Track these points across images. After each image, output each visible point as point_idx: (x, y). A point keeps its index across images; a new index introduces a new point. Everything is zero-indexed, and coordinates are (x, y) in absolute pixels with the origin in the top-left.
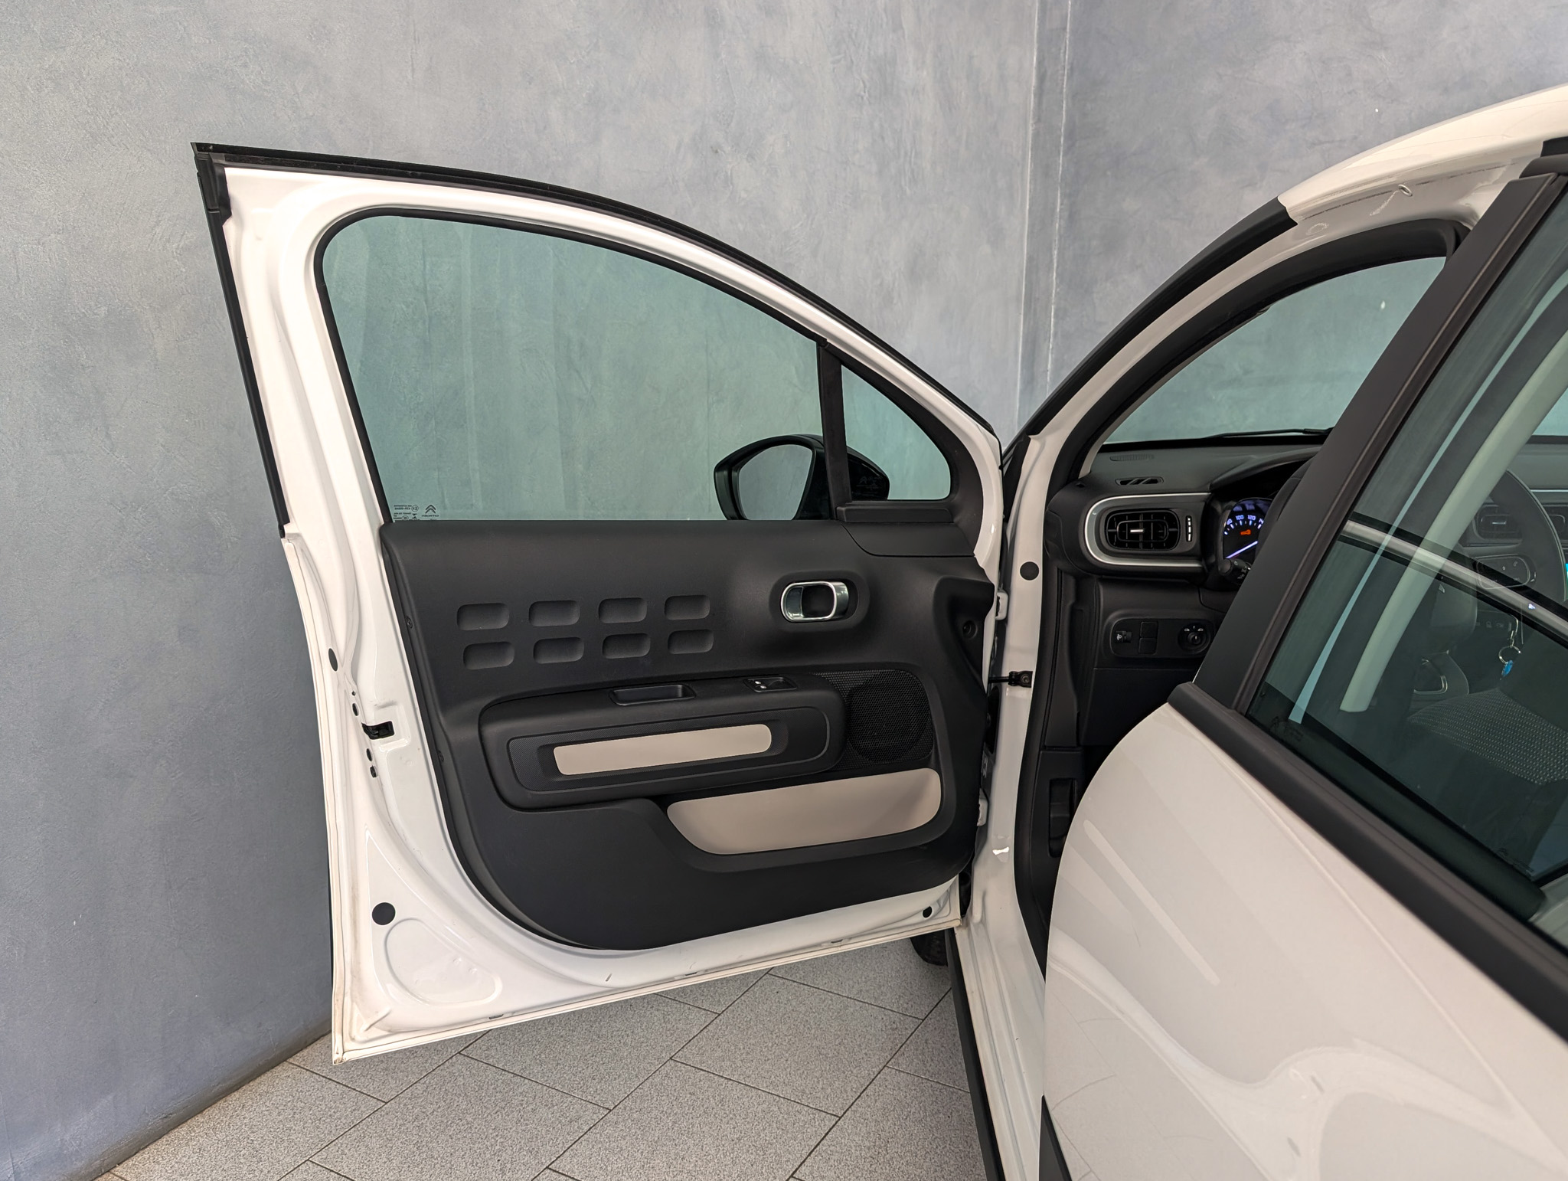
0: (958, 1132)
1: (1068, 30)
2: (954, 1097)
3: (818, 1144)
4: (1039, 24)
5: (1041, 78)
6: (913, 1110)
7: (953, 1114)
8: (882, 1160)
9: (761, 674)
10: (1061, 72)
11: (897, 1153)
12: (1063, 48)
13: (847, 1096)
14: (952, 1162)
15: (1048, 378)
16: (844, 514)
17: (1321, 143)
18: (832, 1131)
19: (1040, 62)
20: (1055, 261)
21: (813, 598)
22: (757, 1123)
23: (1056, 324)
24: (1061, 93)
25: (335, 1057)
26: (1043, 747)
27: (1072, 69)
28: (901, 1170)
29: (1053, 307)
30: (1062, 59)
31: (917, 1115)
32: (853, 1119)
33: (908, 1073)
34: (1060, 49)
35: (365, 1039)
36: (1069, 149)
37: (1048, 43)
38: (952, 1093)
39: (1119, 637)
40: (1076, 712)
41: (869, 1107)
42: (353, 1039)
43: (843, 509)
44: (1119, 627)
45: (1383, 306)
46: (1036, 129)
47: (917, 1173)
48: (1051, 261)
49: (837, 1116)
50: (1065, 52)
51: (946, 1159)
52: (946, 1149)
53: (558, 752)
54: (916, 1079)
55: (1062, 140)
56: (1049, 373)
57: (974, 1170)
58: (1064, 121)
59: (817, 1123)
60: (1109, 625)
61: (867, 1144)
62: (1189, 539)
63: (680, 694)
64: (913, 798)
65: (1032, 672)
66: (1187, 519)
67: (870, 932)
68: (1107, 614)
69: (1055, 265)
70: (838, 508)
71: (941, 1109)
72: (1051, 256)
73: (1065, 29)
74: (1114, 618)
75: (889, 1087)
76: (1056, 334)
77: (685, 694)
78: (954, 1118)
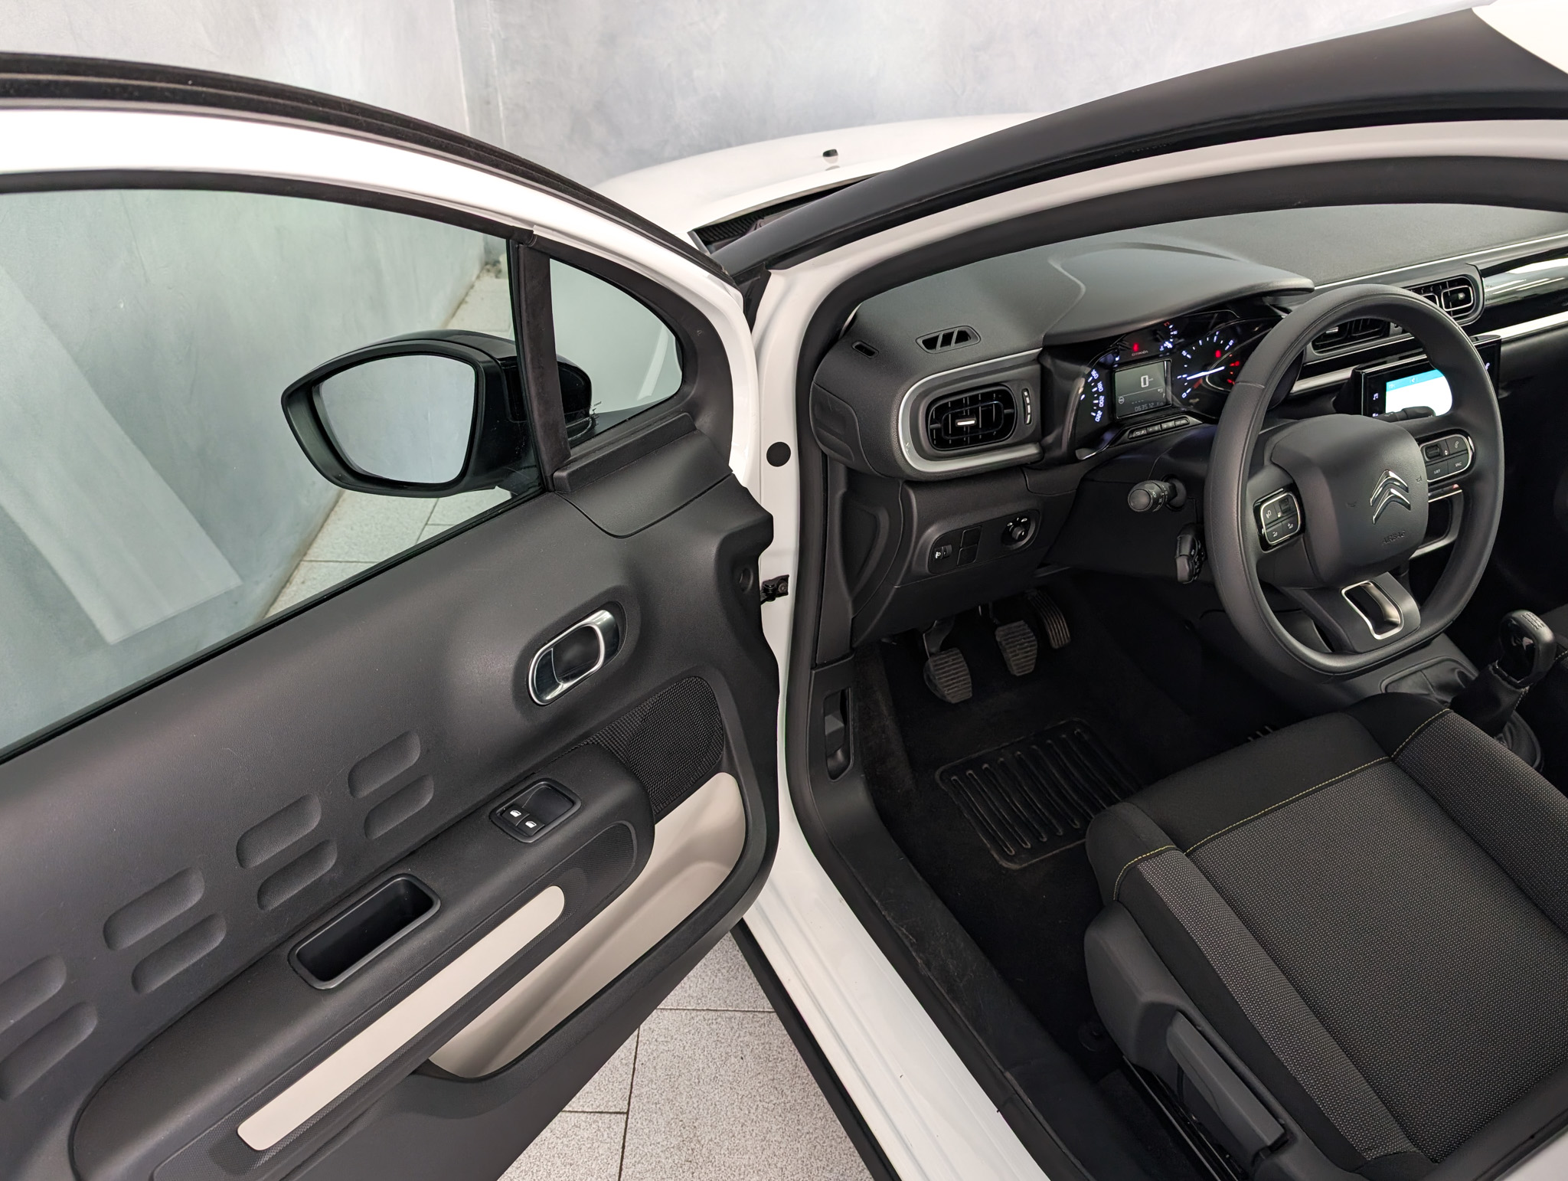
0: (761, 1077)
2: (734, 1025)
3: (621, 1169)
6: (701, 1066)
7: (745, 1053)
8: (701, 1160)
9: (510, 787)
11: (711, 1140)
13: (621, 1075)
14: (775, 1127)
16: (566, 481)
18: (627, 1139)
22: (535, 1168)
26: (815, 666)
28: (727, 1165)
31: (708, 1071)
32: (643, 1110)
33: (671, 1009)
38: (730, 1018)
39: (937, 555)
40: (851, 617)
41: (652, 1081)
43: (564, 474)
44: (938, 545)
47: (745, 1162)
49: (623, 1113)
51: (767, 1125)
52: (759, 1110)
54: (683, 1013)
57: (800, 1127)
59: (606, 1136)
60: (927, 542)
61: (675, 1142)
62: (1028, 422)
65: (788, 577)
66: (1023, 394)
68: (922, 529)
70: (556, 474)
71: (729, 1050)
74: (933, 533)
75: (661, 1039)
78: (748, 1058)
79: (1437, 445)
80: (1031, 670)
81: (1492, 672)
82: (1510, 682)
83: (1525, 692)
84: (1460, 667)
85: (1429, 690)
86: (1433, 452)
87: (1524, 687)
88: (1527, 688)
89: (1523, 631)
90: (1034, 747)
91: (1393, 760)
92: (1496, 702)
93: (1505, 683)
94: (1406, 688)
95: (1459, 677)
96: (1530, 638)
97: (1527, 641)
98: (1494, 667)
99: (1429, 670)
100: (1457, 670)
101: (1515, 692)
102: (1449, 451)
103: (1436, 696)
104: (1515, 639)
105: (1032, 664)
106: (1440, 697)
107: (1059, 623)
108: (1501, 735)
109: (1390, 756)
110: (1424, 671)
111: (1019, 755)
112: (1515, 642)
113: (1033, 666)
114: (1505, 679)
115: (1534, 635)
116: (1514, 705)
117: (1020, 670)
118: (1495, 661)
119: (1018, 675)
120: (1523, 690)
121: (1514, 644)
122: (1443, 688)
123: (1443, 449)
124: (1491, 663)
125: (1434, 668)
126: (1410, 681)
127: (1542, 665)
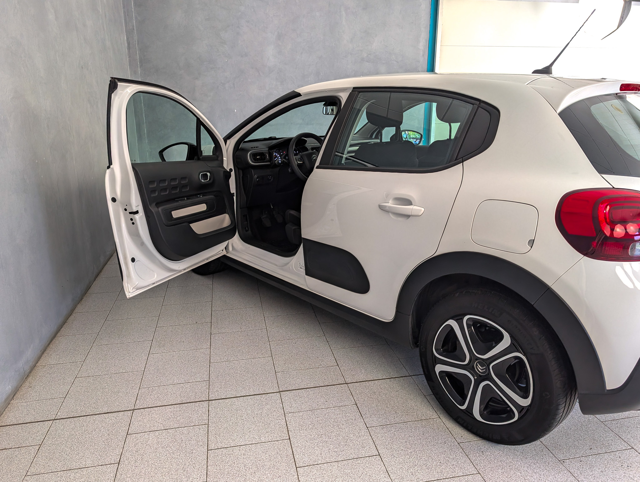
1: (135, 30)
3: (212, 306)
4: (125, 27)
5: (129, 44)
9: (199, 194)
10: (135, 42)
12: (134, 35)
15: (146, 136)
17: (214, 68)
19: (127, 39)
20: (142, 100)
21: (205, 176)
23: (145, 119)
24: (136, 48)
25: (128, 297)
26: (240, 208)
27: (138, 41)
29: (144, 114)
30: (134, 38)
34: (133, 35)
35: (132, 292)
36: (141, 66)
37: (129, 33)
39: (257, 180)
42: (130, 292)
45: (235, 111)
46: (129, 59)
48: (141, 100)
49: (211, 301)
50: (135, 36)
53: (173, 212)
55: (138, 63)
56: (146, 134)
58: (138, 57)
60: (255, 178)
61: (222, 302)
62: (267, 158)
63: (186, 199)
64: (223, 221)
65: (234, 193)
66: (266, 154)
67: (217, 254)
68: (254, 175)
69: (142, 101)
70: (200, 157)
72: (141, 99)
73: (134, 29)
74: (256, 176)
76: (146, 122)
77: (187, 199)
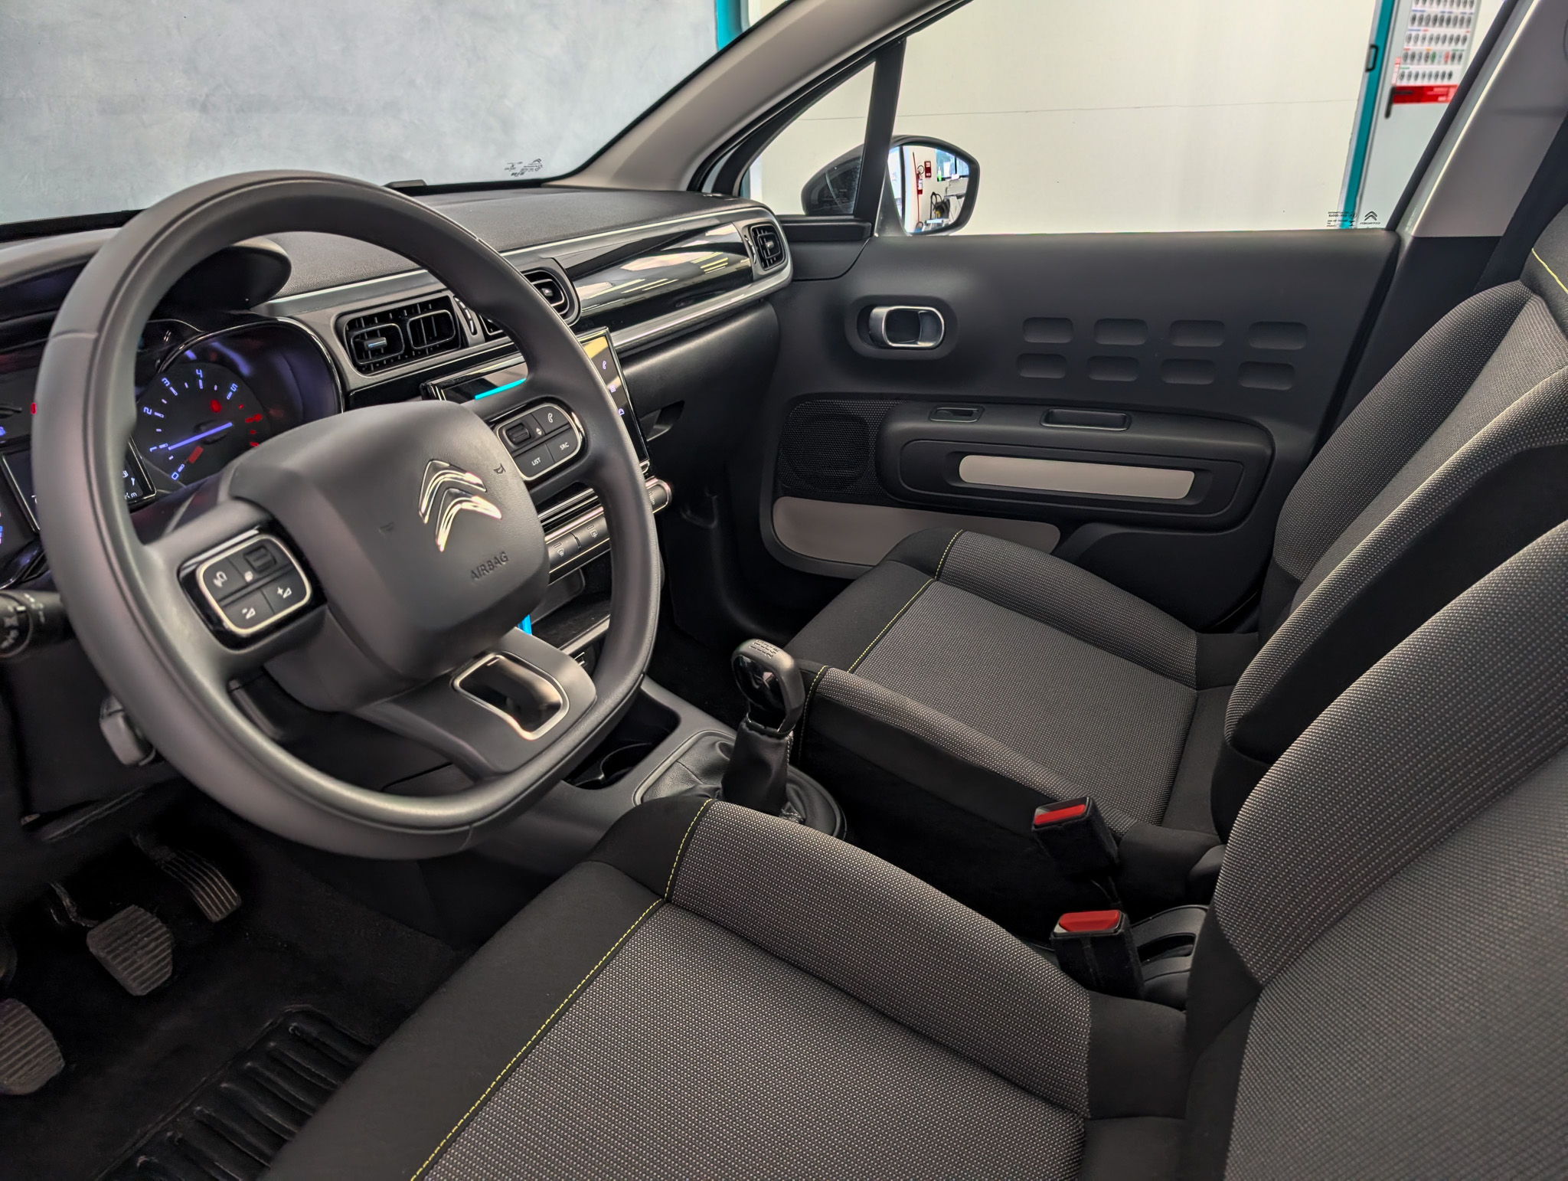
79: (521, 424)
80: (168, 976)
81: (747, 730)
82: (771, 735)
83: (791, 740)
84: (720, 738)
85: (693, 781)
86: (519, 435)
87: (787, 734)
88: (791, 734)
89: (759, 666)
90: (224, 1085)
91: (668, 901)
92: (763, 765)
93: (764, 738)
94: (665, 791)
95: (722, 751)
96: (768, 671)
97: (767, 675)
98: (747, 723)
99: (687, 757)
100: (717, 744)
101: (780, 745)
102: (542, 429)
103: (705, 785)
104: (755, 679)
105: (168, 964)
106: (708, 786)
107: (215, 883)
108: (789, 804)
109: (663, 897)
110: (681, 760)
111: (201, 1111)
112: (757, 684)
113: (170, 968)
114: (762, 733)
115: (770, 666)
116: (785, 760)
117: (143, 986)
118: (745, 716)
119: (145, 994)
120: (787, 738)
121: (757, 687)
122: (709, 772)
123: (532, 427)
124: (741, 720)
125: (692, 752)
126: (668, 780)
127: (795, 699)
